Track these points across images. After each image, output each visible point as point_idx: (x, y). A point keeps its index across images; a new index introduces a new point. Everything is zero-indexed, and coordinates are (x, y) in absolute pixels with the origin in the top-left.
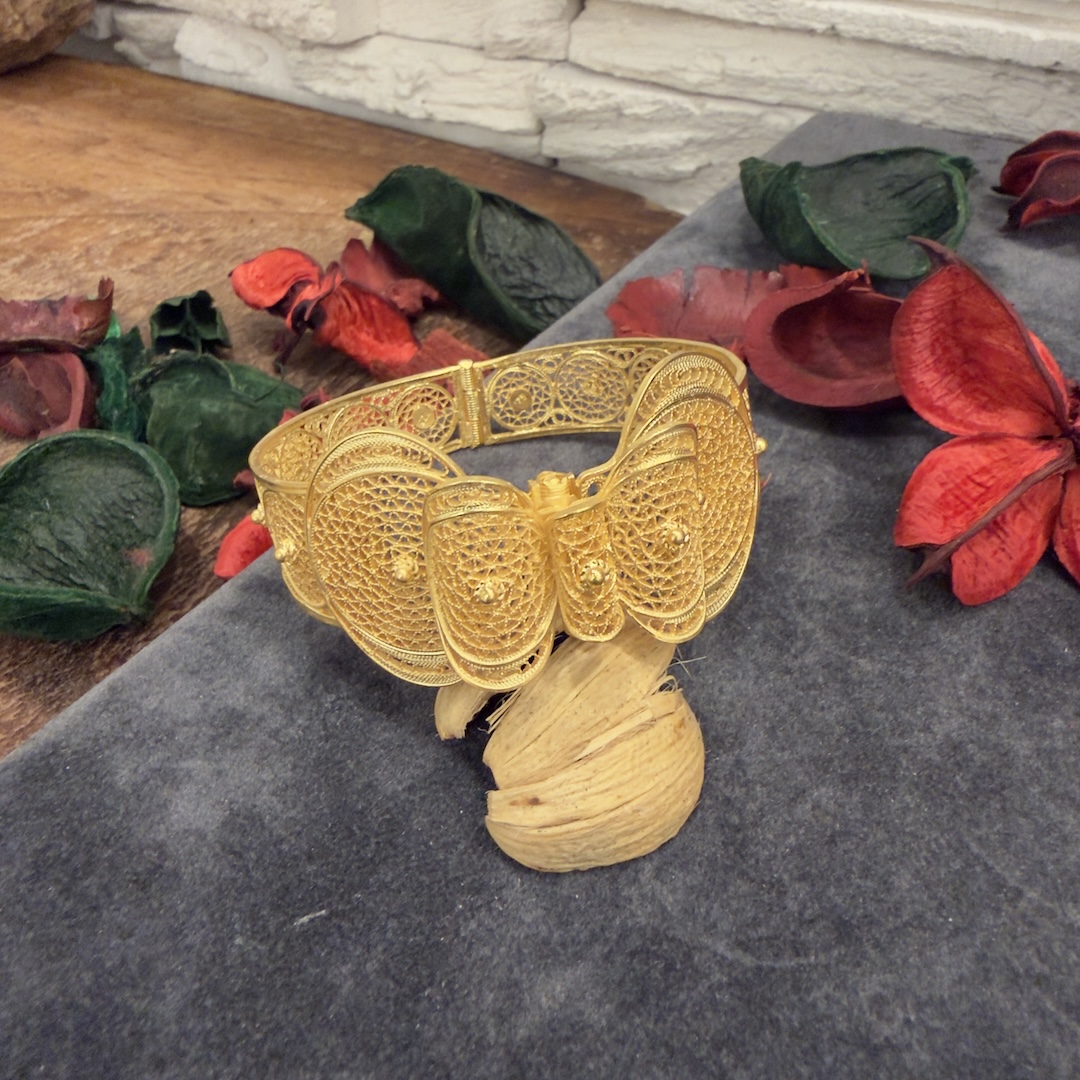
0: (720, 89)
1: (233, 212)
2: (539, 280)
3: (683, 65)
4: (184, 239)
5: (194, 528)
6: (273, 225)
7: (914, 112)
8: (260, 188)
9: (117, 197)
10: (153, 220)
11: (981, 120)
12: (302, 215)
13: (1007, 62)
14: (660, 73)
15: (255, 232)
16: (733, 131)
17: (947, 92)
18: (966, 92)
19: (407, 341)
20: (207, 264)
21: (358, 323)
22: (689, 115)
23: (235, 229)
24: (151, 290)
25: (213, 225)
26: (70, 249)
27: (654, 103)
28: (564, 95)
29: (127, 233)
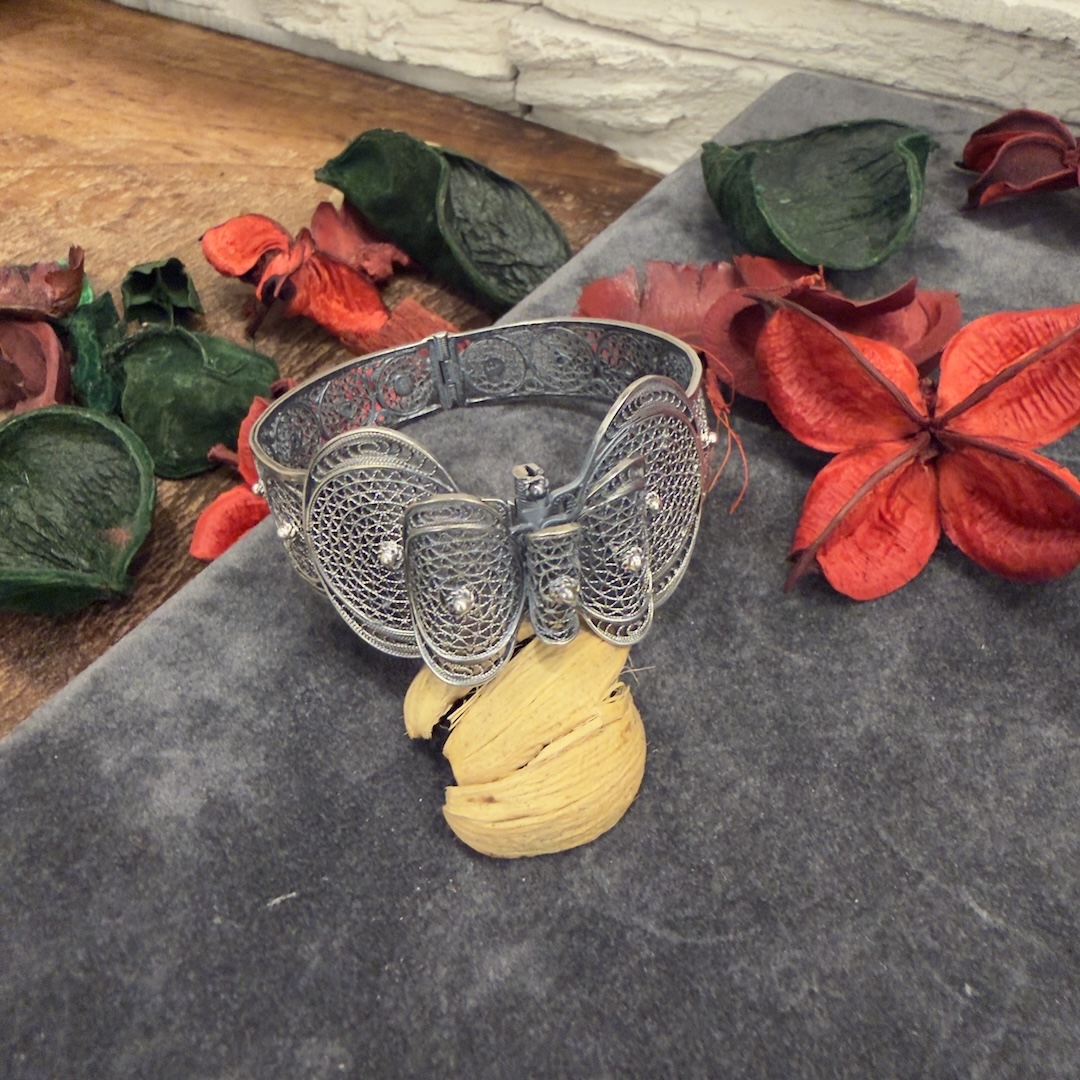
0: (696, 42)
1: (203, 164)
2: (508, 246)
3: (657, 16)
4: (153, 194)
5: (170, 501)
6: (244, 179)
7: (887, 72)
8: (230, 138)
9: (84, 146)
10: (122, 173)
11: (953, 82)
12: (273, 168)
13: (981, 26)
14: (635, 23)
15: (226, 187)
16: (707, 85)
17: (920, 53)
18: (939, 53)
19: (377, 309)
20: (178, 222)
21: (329, 291)
22: (664, 67)
23: (205, 184)
24: (122, 250)
25: (182, 178)
26: (39, 204)
27: (628, 53)
28: (537, 43)
29: (96, 187)
